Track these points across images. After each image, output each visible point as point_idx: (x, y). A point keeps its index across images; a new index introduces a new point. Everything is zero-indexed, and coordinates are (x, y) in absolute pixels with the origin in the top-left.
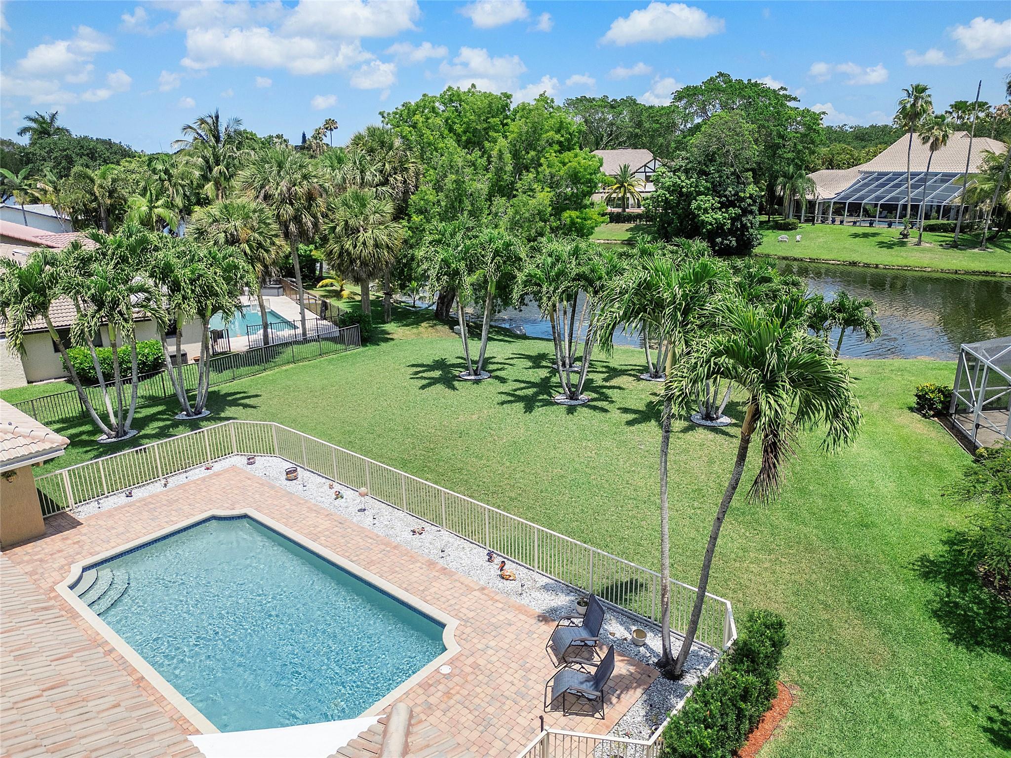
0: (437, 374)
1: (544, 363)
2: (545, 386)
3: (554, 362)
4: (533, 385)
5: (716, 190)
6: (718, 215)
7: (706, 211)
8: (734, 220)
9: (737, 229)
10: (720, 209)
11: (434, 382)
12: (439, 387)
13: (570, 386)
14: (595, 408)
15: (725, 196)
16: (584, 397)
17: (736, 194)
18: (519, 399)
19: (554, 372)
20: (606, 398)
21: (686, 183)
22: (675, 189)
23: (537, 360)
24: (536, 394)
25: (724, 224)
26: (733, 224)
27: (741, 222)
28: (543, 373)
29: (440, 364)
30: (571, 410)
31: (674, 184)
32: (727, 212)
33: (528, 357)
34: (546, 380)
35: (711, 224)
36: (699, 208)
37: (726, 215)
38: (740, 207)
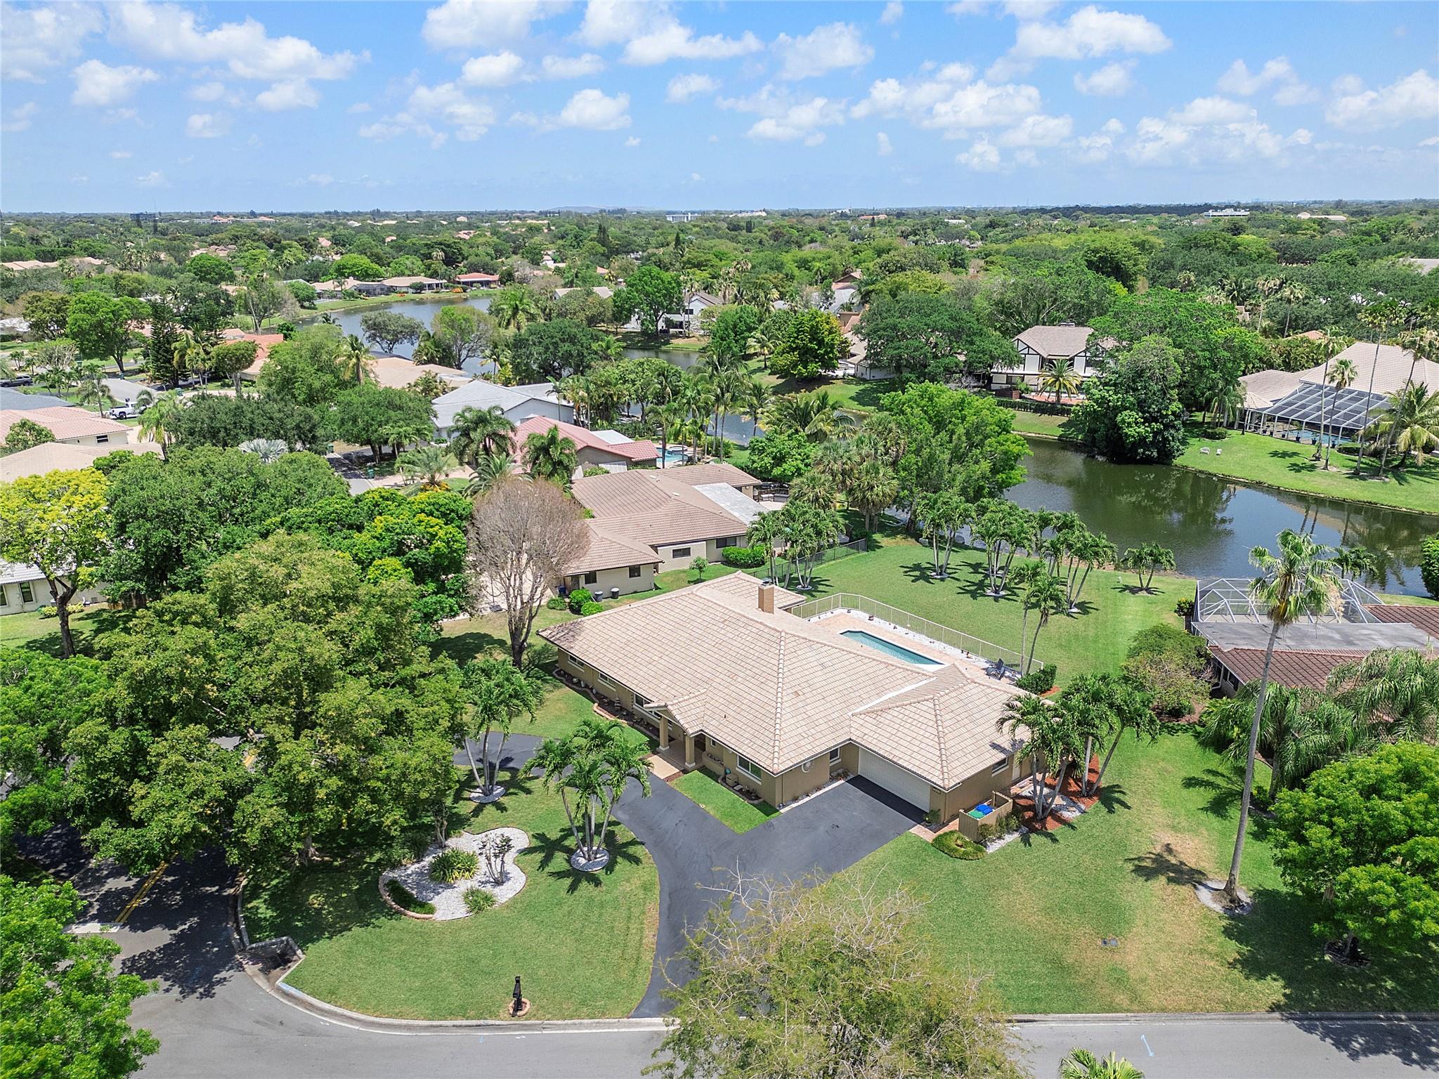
0: (917, 573)
1: (980, 570)
2: (981, 585)
3: (986, 569)
4: (974, 584)
5: (1141, 406)
6: (1141, 430)
7: (1129, 425)
8: (1155, 434)
9: (1159, 441)
10: (1143, 423)
11: (917, 579)
12: (921, 582)
13: (996, 586)
14: (1009, 599)
15: (1149, 412)
16: (1003, 593)
17: (1159, 411)
18: (968, 592)
19: (987, 576)
20: (1015, 594)
21: (1114, 398)
22: (1102, 401)
23: (976, 567)
24: (976, 590)
25: (1147, 437)
26: (1154, 437)
27: (1163, 436)
28: (980, 577)
29: (917, 567)
30: (996, 599)
31: (1103, 397)
32: (1150, 426)
33: (970, 565)
34: (982, 582)
35: (1133, 437)
36: (1123, 421)
37: (1149, 429)
38: (1162, 423)
